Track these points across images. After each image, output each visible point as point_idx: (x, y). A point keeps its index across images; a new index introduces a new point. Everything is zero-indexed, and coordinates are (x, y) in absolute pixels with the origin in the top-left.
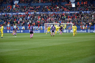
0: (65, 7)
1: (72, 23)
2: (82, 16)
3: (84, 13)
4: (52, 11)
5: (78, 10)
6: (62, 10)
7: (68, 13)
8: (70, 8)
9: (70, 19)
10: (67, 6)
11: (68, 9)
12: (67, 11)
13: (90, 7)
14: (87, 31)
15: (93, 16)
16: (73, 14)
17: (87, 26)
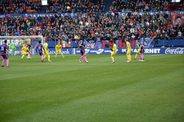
0: (29, 5)
1: (42, 36)
2: (61, 22)
3: (65, 17)
4: (2, 13)
5: (54, 10)
6: (21, 10)
7: (35, 16)
8: (38, 7)
9: (37, 28)
10: (31, 3)
11: (35, 9)
12: (33, 13)
13: (75, 5)
14: (71, 52)
15: (81, 23)
16: (44, 18)
17: (70, 43)
